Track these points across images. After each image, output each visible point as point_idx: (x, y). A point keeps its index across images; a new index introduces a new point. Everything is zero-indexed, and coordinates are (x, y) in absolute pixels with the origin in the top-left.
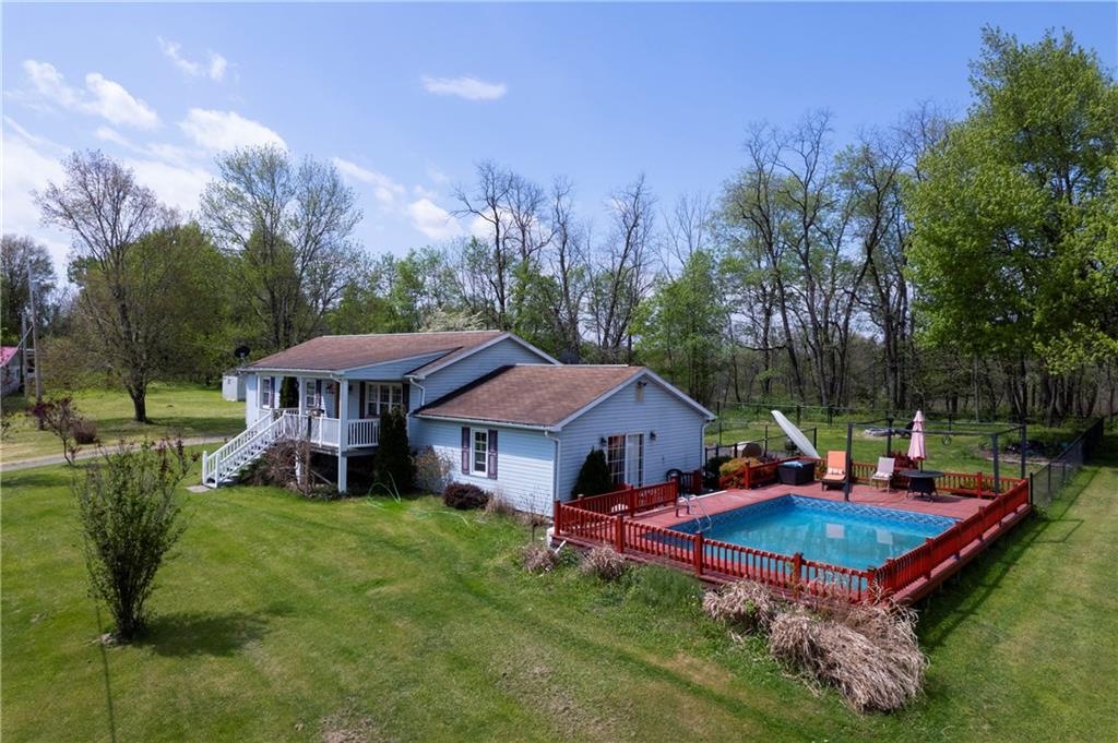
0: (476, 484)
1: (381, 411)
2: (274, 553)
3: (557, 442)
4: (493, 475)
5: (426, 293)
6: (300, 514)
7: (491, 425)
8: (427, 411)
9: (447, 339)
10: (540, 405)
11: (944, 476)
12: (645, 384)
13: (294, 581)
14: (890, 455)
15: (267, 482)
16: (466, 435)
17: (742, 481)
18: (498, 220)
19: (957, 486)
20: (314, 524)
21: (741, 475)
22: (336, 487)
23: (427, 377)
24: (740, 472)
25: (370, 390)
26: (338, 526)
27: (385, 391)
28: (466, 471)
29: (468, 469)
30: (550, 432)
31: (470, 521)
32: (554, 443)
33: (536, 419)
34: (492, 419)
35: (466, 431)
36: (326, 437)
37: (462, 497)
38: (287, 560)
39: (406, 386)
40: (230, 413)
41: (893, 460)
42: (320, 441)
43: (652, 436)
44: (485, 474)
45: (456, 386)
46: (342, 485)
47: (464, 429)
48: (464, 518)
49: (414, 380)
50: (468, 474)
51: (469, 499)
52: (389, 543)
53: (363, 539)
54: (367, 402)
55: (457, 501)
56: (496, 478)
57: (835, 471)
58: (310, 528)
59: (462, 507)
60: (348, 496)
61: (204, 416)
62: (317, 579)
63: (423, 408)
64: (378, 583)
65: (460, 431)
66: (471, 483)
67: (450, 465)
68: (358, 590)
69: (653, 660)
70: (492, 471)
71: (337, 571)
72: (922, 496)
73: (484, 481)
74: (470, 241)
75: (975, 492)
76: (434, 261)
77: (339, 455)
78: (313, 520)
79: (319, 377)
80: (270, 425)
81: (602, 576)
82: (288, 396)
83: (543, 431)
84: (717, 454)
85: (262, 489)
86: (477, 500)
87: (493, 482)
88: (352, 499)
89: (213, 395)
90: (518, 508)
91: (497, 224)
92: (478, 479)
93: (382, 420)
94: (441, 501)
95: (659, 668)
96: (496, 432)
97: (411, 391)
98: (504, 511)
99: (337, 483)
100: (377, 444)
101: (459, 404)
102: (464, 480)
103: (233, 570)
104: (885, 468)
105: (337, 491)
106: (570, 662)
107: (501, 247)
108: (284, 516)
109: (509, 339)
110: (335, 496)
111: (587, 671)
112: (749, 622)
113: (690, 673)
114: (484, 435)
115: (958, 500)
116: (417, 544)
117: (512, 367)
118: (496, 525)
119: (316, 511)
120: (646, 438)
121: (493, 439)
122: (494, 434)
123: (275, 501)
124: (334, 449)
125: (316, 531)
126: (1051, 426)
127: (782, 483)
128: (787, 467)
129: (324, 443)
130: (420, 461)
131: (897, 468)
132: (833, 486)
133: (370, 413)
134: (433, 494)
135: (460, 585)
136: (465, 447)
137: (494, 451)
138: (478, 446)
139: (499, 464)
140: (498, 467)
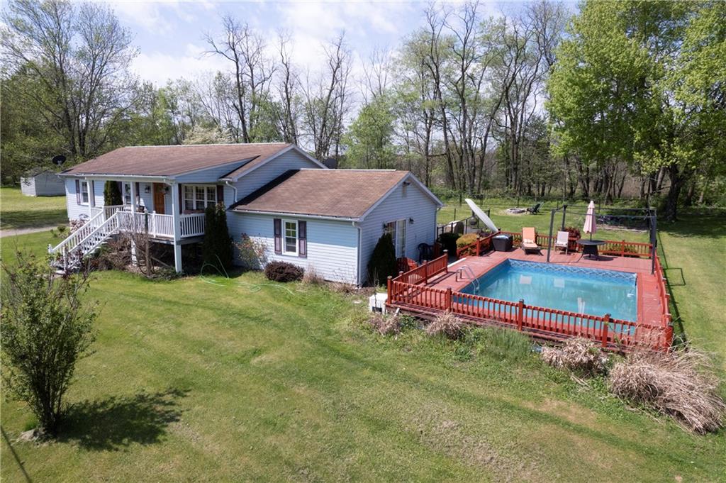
0: (289, 262)
1: (197, 206)
2: (150, 331)
3: (359, 230)
4: (304, 255)
5: (179, 113)
6: (152, 294)
7: (301, 218)
8: (240, 207)
9: (240, 149)
10: (339, 201)
11: (607, 243)
12: (409, 184)
13: (181, 356)
14: (564, 230)
15: (110, 266)
16: (278, 224)
17: (474, 251)
18: (237, 60)
19: (609, 248)
20: (170, 302)
21: (473, 247)
22: (173, 269)
23: (238, 180)
24: (472, 245)
25: (186, 190)
26: (191, 303)
27: (200, 192)
28: (278, 252)
29: (280, 250)
30: (356, 222)
31: (293, 291)
32: (357, 230)
33: (341, 213)
34: (302, 212)
35: (277, 222)
36: (160, 229)
37: (281, 273)
38: (164, 337)
39: (220, 188)
40: (36, 206)
41: (567, 233)
42: (154, 233)
43: (411, 221)
44: (296, 254)
45: (258, 186)
46: (178, 266)
47: (275, 221)
48: (287, 288)
49: (229, 182)
50: (281, 254)
51: (288, 273)
52: (241, 314)
53: (219, 312)
54: (184, 199)
55: (279, 276)
56: (306, 257)
57: (529, 241)
58: (168, 306)
59: (283, 280)
60: (183, 276)
61: (13, 210)
62: (200, 353)
63: (236, 205)
64: (256, 352)
65: (273, 222)
66: (285, 261)
67: (264, 248)
68: (243, 360)
69: (530, 406)
70: (302, 251)
71: (214, 344)
72: (590, 256)
73: (296, 259)
74: (216, 75)
75: (619, 252)
76: (186, 89)
77: (175, 244)
78: (167, 299)
79: (137, 181)
80: (104, 223)
81: (448, 336)
82: (112, 196)
83: (351, 222)
84: (443, 231)
85: (109, 273)
86: (294, 275)
87: (305, 260)
88: (187, 278)
89: (12, 192)
90: (327, 279)
91: (237, 63)
92: (290, 258)
93: (207, 215)
94: (262, 277)
95: (539, 413)
96: (305, 223)
97: (224, 191)
98: (315, 281)
99: (174, 266)
100: (202, 234)
101: (267, 201)
102: (279, 259)
103: (121, 352)
104: (563, 239)
105: (175, 272)
106: (469, 415)
107: (240, 80)
108: (139, 296)
109: (293, 149)
110: (175, 276)
111: (486, 420)
112: (587, 369)
113: (564, 414)
114: (294, 225)
115: (612, 259)
116: (266, 315)
117: (298, 171)
118: (315, 294)
119: (163, 290)
120: (407, 221)
121: (302, 227)
122: (303, 224)
123: (123, 282)
124: (167, 239)
125: (175, 308)
126: (606, 204)
127: (495, 251)
128: (499, 239)
129: (158, 234)
130: (239, 246)
131: (572, 239)
132: (529, 251)
133: (187, 208)
134: (253, 270)
135: (326, 349)
136: (277, 234)
137: (303, 237)
138: (288, 233)
139: (308, 246)
140: (308, 249)
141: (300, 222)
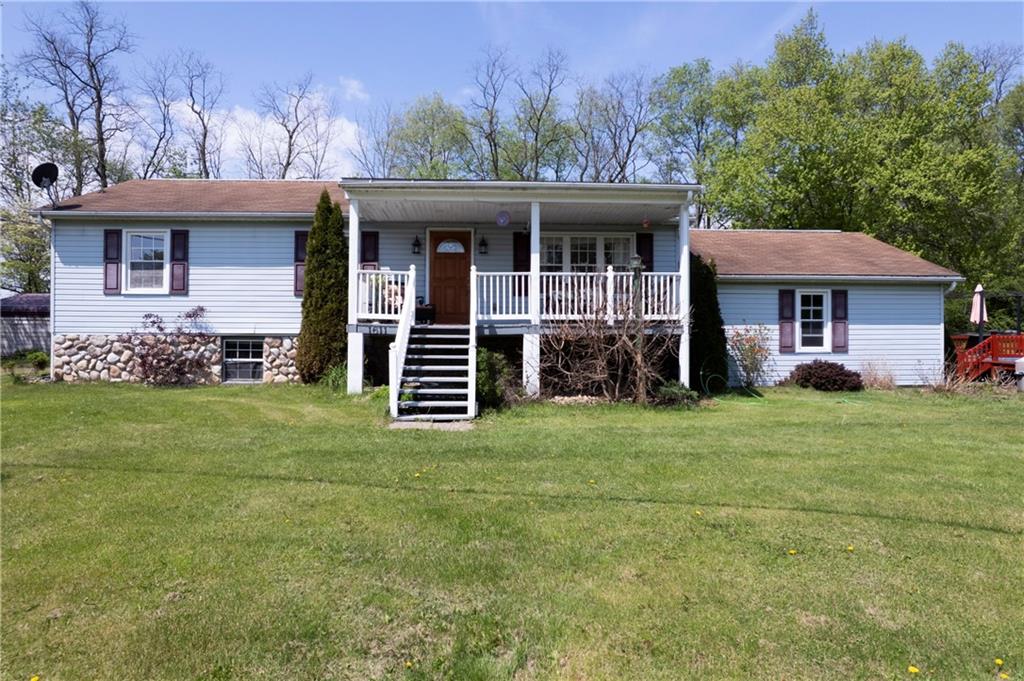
4: (841, 347)
7: (836, 283)
16: (787, 299)
28: (787, 349)
29: (792, 346)
39: (645, 239)
44: (826, 348)
50: (792, 352)
56: (847, 350)
70: (839, 342)
73: (827, 356)
77: (684, 331)
83: (951, 282)
87: (845, 355)
96: (846, 292)
114: (820, 299)
121: (839, 300)
122: (841, 294)
136: (785, 316)
137: (841, 315)
138: (805, 314)
139: (850, 332)
140: (850, 337)
141: (835, 294)
